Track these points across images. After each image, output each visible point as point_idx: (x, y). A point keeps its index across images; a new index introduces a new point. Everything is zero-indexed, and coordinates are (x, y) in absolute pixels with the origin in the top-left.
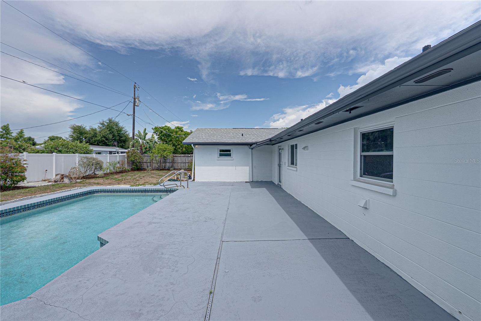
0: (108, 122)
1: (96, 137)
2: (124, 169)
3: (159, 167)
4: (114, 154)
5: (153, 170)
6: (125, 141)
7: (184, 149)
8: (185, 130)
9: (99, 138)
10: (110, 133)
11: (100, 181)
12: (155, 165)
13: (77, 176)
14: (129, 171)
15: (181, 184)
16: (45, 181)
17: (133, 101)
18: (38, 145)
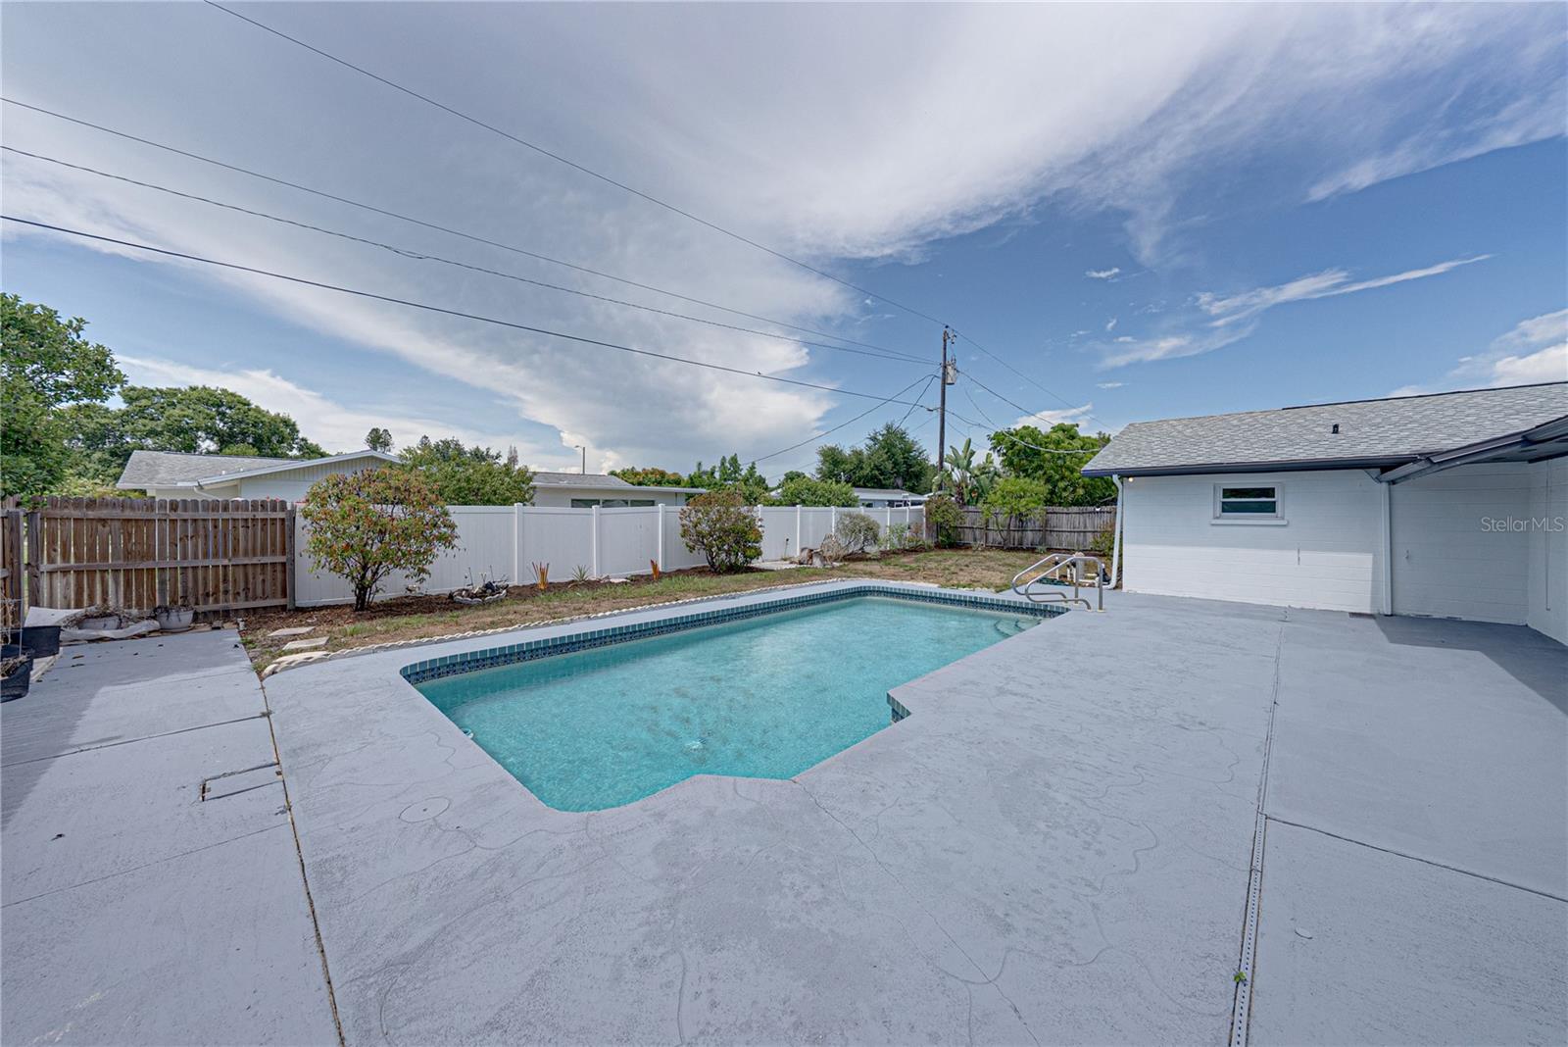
0: (885, 432)
1: (862, 468)
2: (921, 543)
3: (1005, 540)
4: (897, 506)
5: (989, 548)
6: (918, 476)
7: (1081, 491)
8: (1082, 434)
9: (867, 471)
10: (889, 459)
11: (875, 567)
12: (995, 537)
13: (834, 554)
14: (929, 547)
15: (1077, 596)
16: (785, 560)
17: (940, 374)
18: (773, 490)
